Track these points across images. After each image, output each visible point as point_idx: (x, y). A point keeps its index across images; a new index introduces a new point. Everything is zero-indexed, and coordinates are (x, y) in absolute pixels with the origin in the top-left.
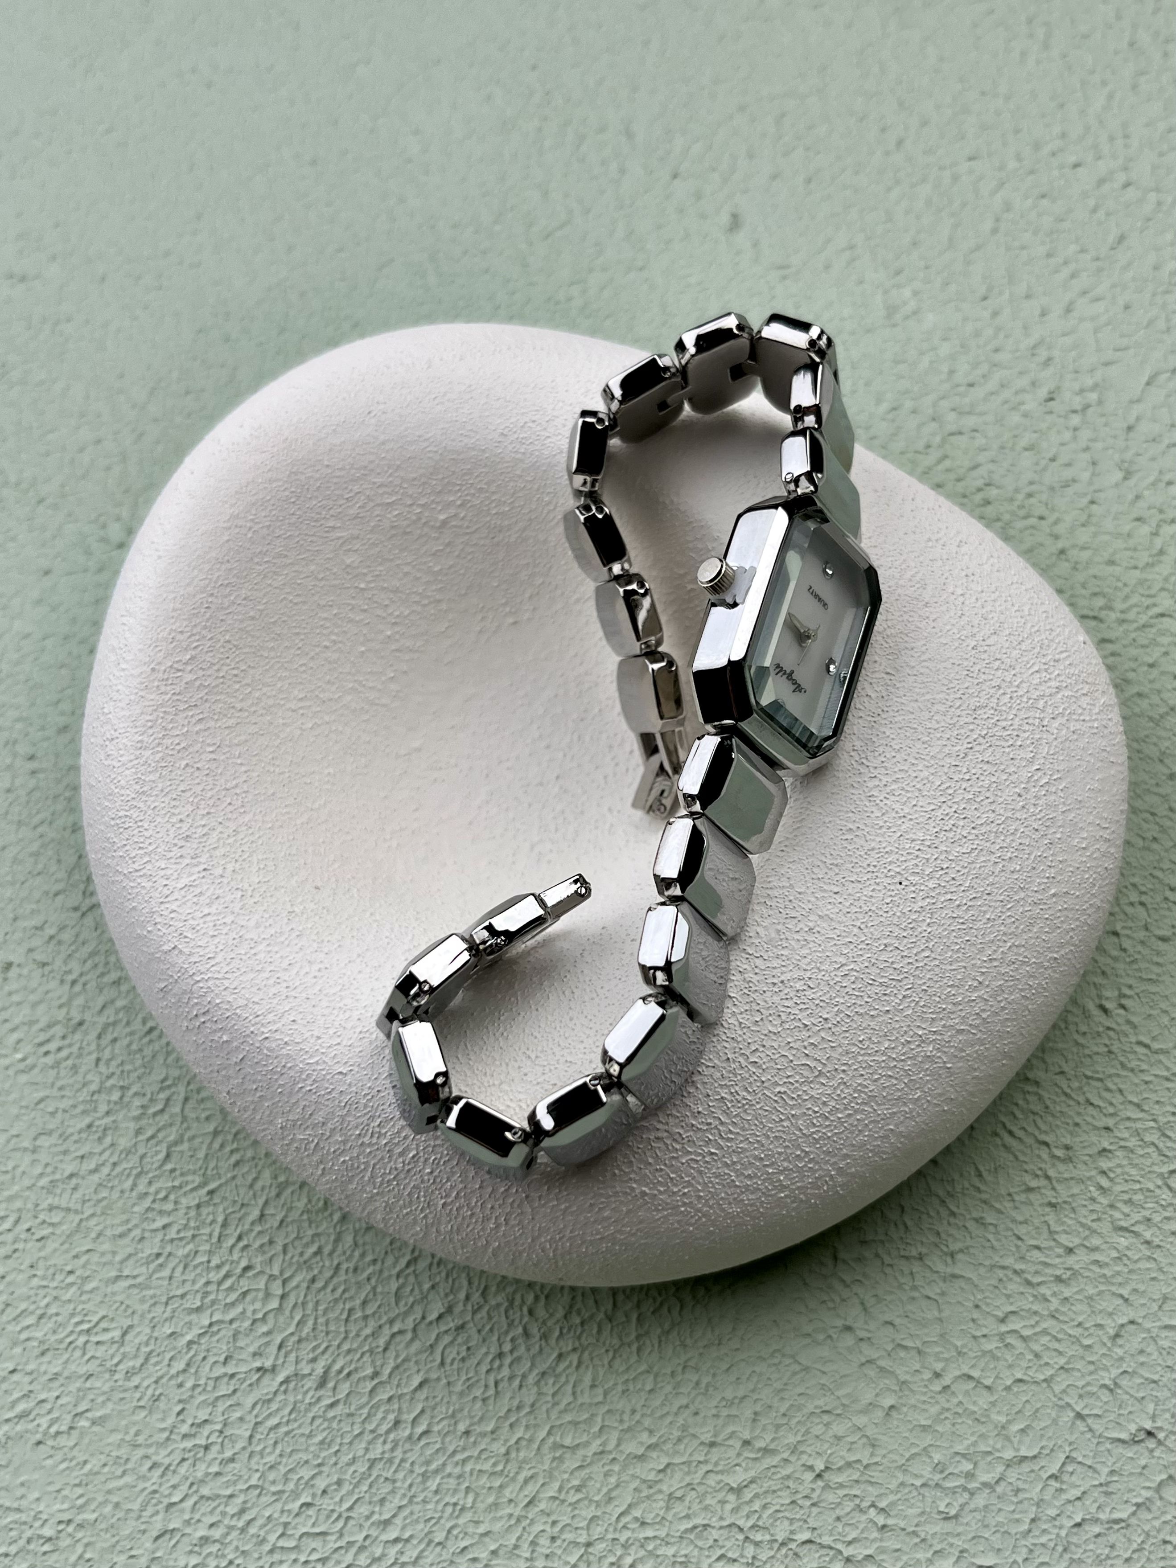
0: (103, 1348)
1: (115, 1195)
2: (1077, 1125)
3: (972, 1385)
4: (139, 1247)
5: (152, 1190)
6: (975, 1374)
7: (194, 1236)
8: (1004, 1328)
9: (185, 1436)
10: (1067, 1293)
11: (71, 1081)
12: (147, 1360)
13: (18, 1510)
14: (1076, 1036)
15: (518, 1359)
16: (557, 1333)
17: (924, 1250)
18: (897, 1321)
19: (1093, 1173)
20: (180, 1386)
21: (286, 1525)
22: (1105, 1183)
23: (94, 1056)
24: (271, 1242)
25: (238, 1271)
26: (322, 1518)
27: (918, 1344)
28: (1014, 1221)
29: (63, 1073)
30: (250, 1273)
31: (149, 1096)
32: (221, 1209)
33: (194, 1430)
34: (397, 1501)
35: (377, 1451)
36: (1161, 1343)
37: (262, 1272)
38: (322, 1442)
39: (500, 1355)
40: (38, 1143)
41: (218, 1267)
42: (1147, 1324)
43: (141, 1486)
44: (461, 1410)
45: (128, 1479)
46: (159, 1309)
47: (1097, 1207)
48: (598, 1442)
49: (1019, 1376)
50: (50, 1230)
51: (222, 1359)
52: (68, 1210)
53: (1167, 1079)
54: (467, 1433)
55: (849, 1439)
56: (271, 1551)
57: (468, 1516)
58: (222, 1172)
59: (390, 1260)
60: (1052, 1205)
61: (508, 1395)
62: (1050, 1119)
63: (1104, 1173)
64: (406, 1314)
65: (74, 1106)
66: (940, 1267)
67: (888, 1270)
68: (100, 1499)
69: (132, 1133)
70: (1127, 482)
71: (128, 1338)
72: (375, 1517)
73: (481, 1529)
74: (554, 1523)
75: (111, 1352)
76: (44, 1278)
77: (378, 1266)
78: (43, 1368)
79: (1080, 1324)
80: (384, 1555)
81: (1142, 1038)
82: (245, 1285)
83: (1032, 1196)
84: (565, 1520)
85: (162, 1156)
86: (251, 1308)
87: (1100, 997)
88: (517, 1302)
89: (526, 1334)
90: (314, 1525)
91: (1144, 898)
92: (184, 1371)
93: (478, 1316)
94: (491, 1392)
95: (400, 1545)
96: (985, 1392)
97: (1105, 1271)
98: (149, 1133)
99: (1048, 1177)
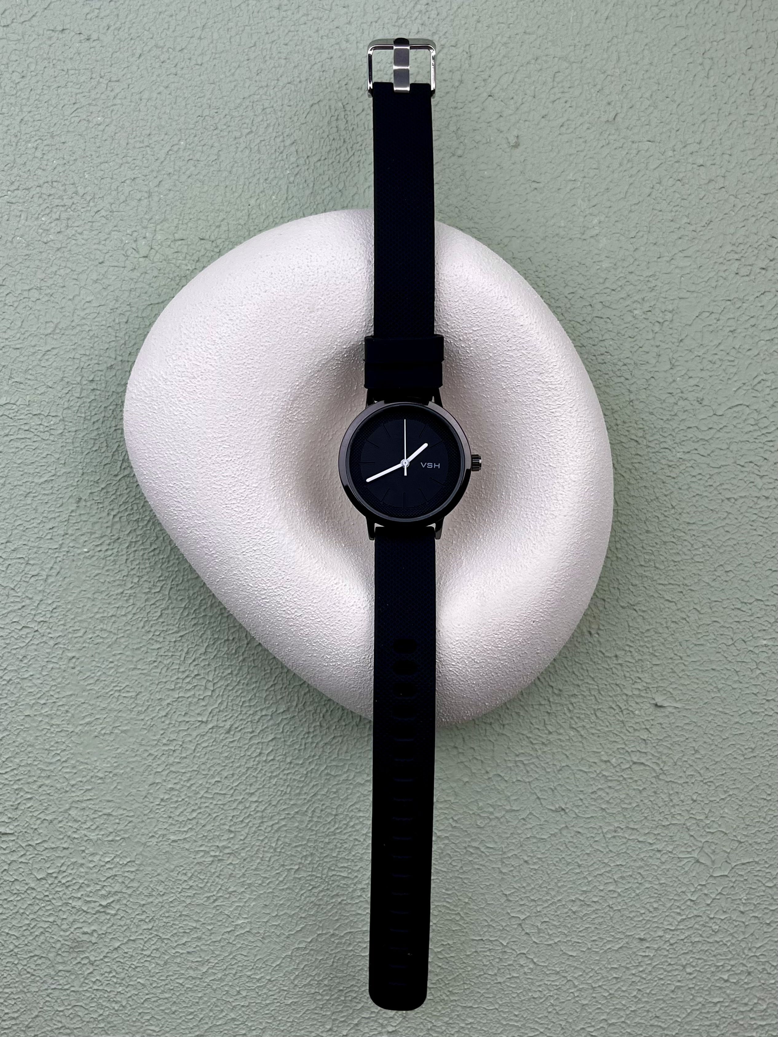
0: (128, 700)
1: (134, 630)
2: (566, 681)
3: (499, 779)
4: (146, 656)
5: (153, 630)
6: (502, 775)
7: (172, 655)
8: (517, 759)
9: (164, 744)
10: (546, 749)
11: (112, 568)
12: (148, 708)
13: (87, 764)
14: (576, 643)
15: (315, 736)
16: (334, 727)
17: (493, 721)
18: (476, 748)
19: (568, 703)
20: (163, 722)
21: (208, 788)
22: (571, 707)
23: (125, 557)
24: (209, 665)
25: (193, 675)
26: (224, 787)
27: (482, 759)
28: (531, 716)
29: (108, 563)
30: (198, 677)
31: (152, 583)
32: (186, 645)
33: (168, 742)
34: (257, 786)
35: (250, 764)
36: (577, 776)
37: (204, 678)
38: (226, 757)
39: (309, 733)
40: (95, 596)
41: (183, 672)
42: (573, 768)
43: (144, 762)
44: (289, 752)
45: (138, 758)
46: (154, 686)
47: (565, 717)
48: (346, 775)
49: (519, 778)
50: (101, 640)
51: (183, 713)
52: (111, 632)
53: (607, 669)
54: (291, 763)
55: (448, 791)
56: (201, 798)
57: (288, 796)
58: (187, 627)
59: (263, 682)
60: (547, 712)
61: (310, 750)
62: (556, 676)
63: (572, 704)
64: (268, 708)
65: (114, 581)
66: (498, 729)
67: (477, 726)
68: (125, 765)
69: (143, 600)
70: (671, 371)
71: (138, 697)
72: (248, 791)
73: (292, 803)
74: (323, 805)
75: (131, 702)
76: (98, 662)
77: (258, 685)
78: (98, 704)
79: (547, 763)
80: (250, 806)
81: (602, 649)
82: (195, 682)
83: (541, 708)
84: (328, 804)
85: (159, 614)
86: (198, 693)
87: (590, 627)
88: (318, 711)
89: (321, 726)
90: (221, 790)
91: (620, 587)
92: (165, 716)
93: (300, 714)
94: (303, 747)
95: (257, 804)
96: (504, 782)
97: (562, 743)
98: (152, 602)
99: (549, 701)
